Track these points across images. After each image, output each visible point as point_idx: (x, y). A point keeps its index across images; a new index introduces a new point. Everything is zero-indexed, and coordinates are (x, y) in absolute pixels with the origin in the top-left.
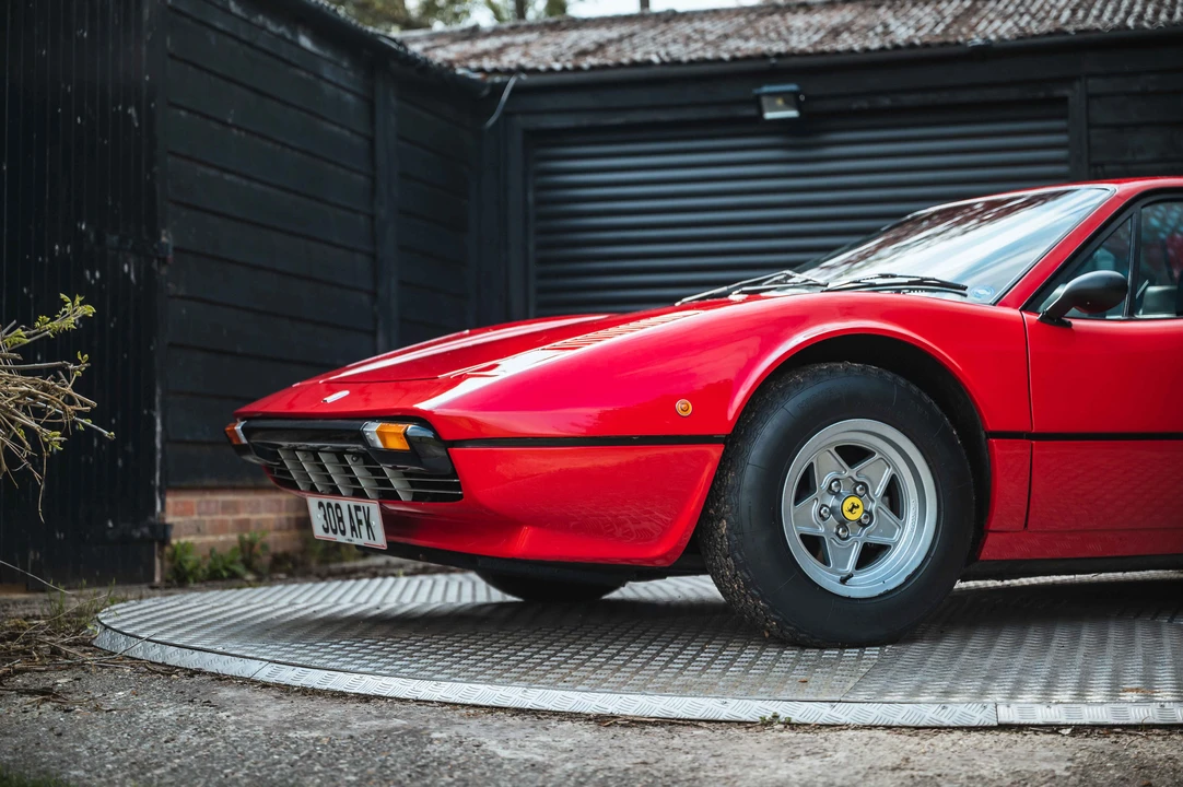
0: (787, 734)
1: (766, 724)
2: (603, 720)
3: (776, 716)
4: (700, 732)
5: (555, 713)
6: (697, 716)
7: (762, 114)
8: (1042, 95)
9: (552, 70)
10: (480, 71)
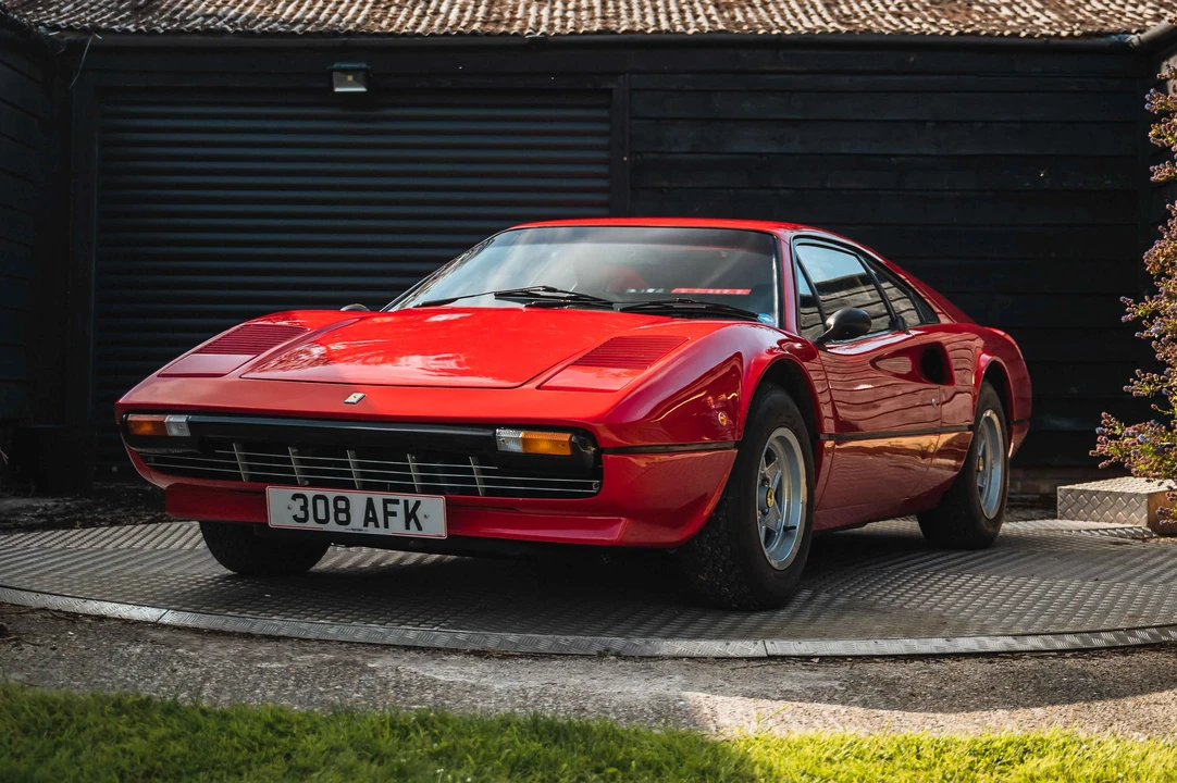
0: (621, 663)
1: (603, 656)
2: (479, 653)
7: (332, 88)
8: (590, 86)
9: (128, 31)
10: (55, 27)
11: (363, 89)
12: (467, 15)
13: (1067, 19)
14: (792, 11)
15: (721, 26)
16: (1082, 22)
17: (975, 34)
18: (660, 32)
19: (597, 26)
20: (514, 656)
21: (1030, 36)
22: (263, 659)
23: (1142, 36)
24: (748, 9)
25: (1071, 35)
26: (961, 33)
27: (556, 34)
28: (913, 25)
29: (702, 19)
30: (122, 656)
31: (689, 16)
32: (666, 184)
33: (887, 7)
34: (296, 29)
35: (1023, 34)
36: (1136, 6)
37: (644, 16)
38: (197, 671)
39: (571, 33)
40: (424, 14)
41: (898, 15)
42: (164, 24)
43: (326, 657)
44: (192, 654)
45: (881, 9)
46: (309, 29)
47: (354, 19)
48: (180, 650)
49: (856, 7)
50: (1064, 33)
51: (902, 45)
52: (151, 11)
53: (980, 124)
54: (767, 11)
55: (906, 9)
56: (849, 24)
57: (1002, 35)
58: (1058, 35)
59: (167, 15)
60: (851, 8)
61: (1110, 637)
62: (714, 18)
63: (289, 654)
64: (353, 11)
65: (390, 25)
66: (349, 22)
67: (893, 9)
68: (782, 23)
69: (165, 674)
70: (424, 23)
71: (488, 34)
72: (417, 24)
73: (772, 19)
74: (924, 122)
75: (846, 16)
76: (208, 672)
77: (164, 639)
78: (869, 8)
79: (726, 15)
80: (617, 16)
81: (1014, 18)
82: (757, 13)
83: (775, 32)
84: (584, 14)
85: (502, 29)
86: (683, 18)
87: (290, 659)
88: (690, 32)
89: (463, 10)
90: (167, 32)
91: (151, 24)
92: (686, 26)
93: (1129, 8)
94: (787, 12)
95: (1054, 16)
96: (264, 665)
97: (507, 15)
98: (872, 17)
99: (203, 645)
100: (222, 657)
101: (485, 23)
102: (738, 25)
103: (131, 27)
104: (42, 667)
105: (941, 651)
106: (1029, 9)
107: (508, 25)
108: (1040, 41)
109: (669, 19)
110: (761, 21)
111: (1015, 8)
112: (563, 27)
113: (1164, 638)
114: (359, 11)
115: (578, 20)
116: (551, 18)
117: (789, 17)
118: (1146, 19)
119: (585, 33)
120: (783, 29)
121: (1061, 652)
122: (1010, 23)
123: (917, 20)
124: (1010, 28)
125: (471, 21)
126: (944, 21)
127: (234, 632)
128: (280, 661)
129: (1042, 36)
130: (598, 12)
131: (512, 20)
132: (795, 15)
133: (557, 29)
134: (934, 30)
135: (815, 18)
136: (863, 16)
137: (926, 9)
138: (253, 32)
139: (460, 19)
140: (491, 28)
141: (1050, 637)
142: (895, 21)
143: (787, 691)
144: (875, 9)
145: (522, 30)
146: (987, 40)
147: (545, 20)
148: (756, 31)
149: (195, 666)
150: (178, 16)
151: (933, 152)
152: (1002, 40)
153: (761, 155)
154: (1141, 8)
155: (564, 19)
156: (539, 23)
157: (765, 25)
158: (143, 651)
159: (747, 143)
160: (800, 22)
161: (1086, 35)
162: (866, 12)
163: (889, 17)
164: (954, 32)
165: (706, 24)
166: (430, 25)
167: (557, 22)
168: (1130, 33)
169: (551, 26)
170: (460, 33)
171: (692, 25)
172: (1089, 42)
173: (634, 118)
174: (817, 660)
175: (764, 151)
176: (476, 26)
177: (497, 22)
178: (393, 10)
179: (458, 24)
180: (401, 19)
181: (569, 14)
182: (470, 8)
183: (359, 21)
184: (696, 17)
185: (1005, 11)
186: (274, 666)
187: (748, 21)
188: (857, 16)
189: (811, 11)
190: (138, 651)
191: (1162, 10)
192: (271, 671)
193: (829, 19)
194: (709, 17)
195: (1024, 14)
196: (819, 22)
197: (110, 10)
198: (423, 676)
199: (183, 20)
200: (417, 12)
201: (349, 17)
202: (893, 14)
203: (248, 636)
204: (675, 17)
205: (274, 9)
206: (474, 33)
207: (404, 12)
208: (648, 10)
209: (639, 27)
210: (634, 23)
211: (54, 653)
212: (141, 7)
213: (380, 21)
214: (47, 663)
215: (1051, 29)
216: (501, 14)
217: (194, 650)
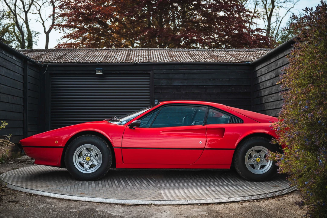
0: (155, 207)
1: (151, 205)
2: (122, 205)
3: (152, 203)
4: (140, 207)
5: (113, 204)
6: (138, 204)
7: (96, 73)
8: (146, 73)
9: (55, 62)
10: (41, 62)
11: (102, 74)
12: (122, 59)
13: (237, 59)
14: (184, 58)
15: (171, 61)
16: (240, 60)
17: (220, 62)
18: (159, 62)
19: (147, 61)
20: (130, 205)
21: (230, 62)
22: (72, 208)
23: (252, 62)
24: (176, 57)
25: (238, 62)
26: (217, 62)
27: (139, 63)
28: (208, 60)
29: (167, 59)
30: (38, 208)
31: (165, 59)
32: (161, 91)
33: (202, 57)
34: (89, 62)
35: (229, 62)
36: (249, 56)
37: (156, 59)
38: (55, 213)
39: (142, 62)
40: (114, 59)
41: (204, 59)
42: (63, 61)
43: (87, 207)
44: (55, 207)
45: (201, 57)
46: (91, 62)
47: (100, 59)
48: (53, 206)
49: (196, 57)
50: (237, 62)
51: (206, 64)
52: (61, 59)
53: (221, 80)
54: (180, 58)
55: (206, 57)
56: (195, 60)
57: (225, 62)
58: (236, 62)
59: (64, 59)
60: (195, 57)
61: (263, 195)
62: (170, 59)
63: (78, 206)
64: (100, 58)
65: (107, 61)
66: (99, 60)
67: (203, 57)
68: (183, 60)
69: (47, 215)
70: (114, 61)
71: (126, 63)
72: (112, 61)
73: (181, 59)
74: (210, 79)
75: (195, 59)
76: (58, 213)
77: (50, 202)
78: (199, 57)
79: (172, 58)
80: (151, 59)
81: (226, 59)
82: (178, 58)
83: (181, 62)
84: (145, 59)
85: (129, 62)
86: (164, 59)
87: (78, 208)
88: (165, 62)
89: (121, 58)
90: (63, 63)
91: (61, 61)
92: (164, 61)
93: (248, 57)
94: (183, 58)
95: (234, 58)
96: (71, 210)
97: (130, 59)
98: (200, 59)
99: (59, 204)
100: (62, 208)
101: (125, 60)
102: (175, 61)
103: (56, 62)
104: (18, 213)
105: (227, 201)
106: (229, 57)
107: (130, 61)
108: (233, 63)
109: (161, 59)
110: (178, 60)
111: (226, 57)
112: (141, 61)
113: (275, 195)
114: (101, 58)
115: (144, 60)
116: (138, 59)
117: (184, 59)
118: (252, 59)
119: (145, 62)
120: (183, 61)
121: (253, 200)
122: (226, 60)
123: (208, 59)
124: (226, 61)
125: (123, 60)
126: (213, 60)
127: (67, 199)
128: (75, 209)
129: (233, 62)
130: (147, 58)
131: (131, 60)
132: (185, 59)
133: (139, 62)
134: (212, 61)
135: (189, 59)
136: (198, 59)
137: (210, 57)
138: (80, 63)
139: (121, 60)
140: (126, 61)
141: (250, 196)
142: (204, 60)
143: (194, 216)
144: (200, 57)
145: (133, 62)
146: (222, 63)
147: (137, 60)
148: (178, 61)
149: (55, 211)
150: (66, 60)
151: (212, 85)
152: (225, 63)
153: (179, 86)
154: (250, 57)
155: (141, 60)
156: (136, 60)
157: (180, 60)
158: (44, 206)
159: (176, 83)
160: (186, 60)
161: (241, 62)
162: (198, 58)
163: (203, 59)
164: (216, 62)
165: (168, 60)
166: (115, 61)
167: (140, 60)
168: (249, 61)
169: (138, 61)
170: (121, 63)
171: (165, 61)
172: (242, 63)
173: (154, 79)
174: (199, 205)
175: (180, 85)
176: (124, 61)
177: (128, 60)
178: (108, 58)
179: (120, 61)
180: (109, 60)
181: (142, 59)
182: (123, 58)
183: (101, 60)
184: (166, 59)
185: (224, 58)
186: (74, 211)
187: (176, 60)
188: (197, 59)
189: (188, 58)
190: (43, 206)
191: (254, 57)
192: (73, 212)
193: (191, 59)
194: (169, 59)
195: (228, 58)
196: (190, 60)
197: (53, 58)
198: (109, 213)
199: (67, 60)
200: (113, 58)
201: (99, 59)
202: (203, 58)
203: (70, 200)
204: (162, 59)
205: (85, 58)
206: (123, 62)
207: (110, 58)
208: (157, 58)
209: (155, 61)
210: (154, 60)
211: (22, 208)
212: (59, 58)
213: (105, 60)
214: (20, 212)
215: (234, 61)
216: (129, 59)
217: (56, 206)
